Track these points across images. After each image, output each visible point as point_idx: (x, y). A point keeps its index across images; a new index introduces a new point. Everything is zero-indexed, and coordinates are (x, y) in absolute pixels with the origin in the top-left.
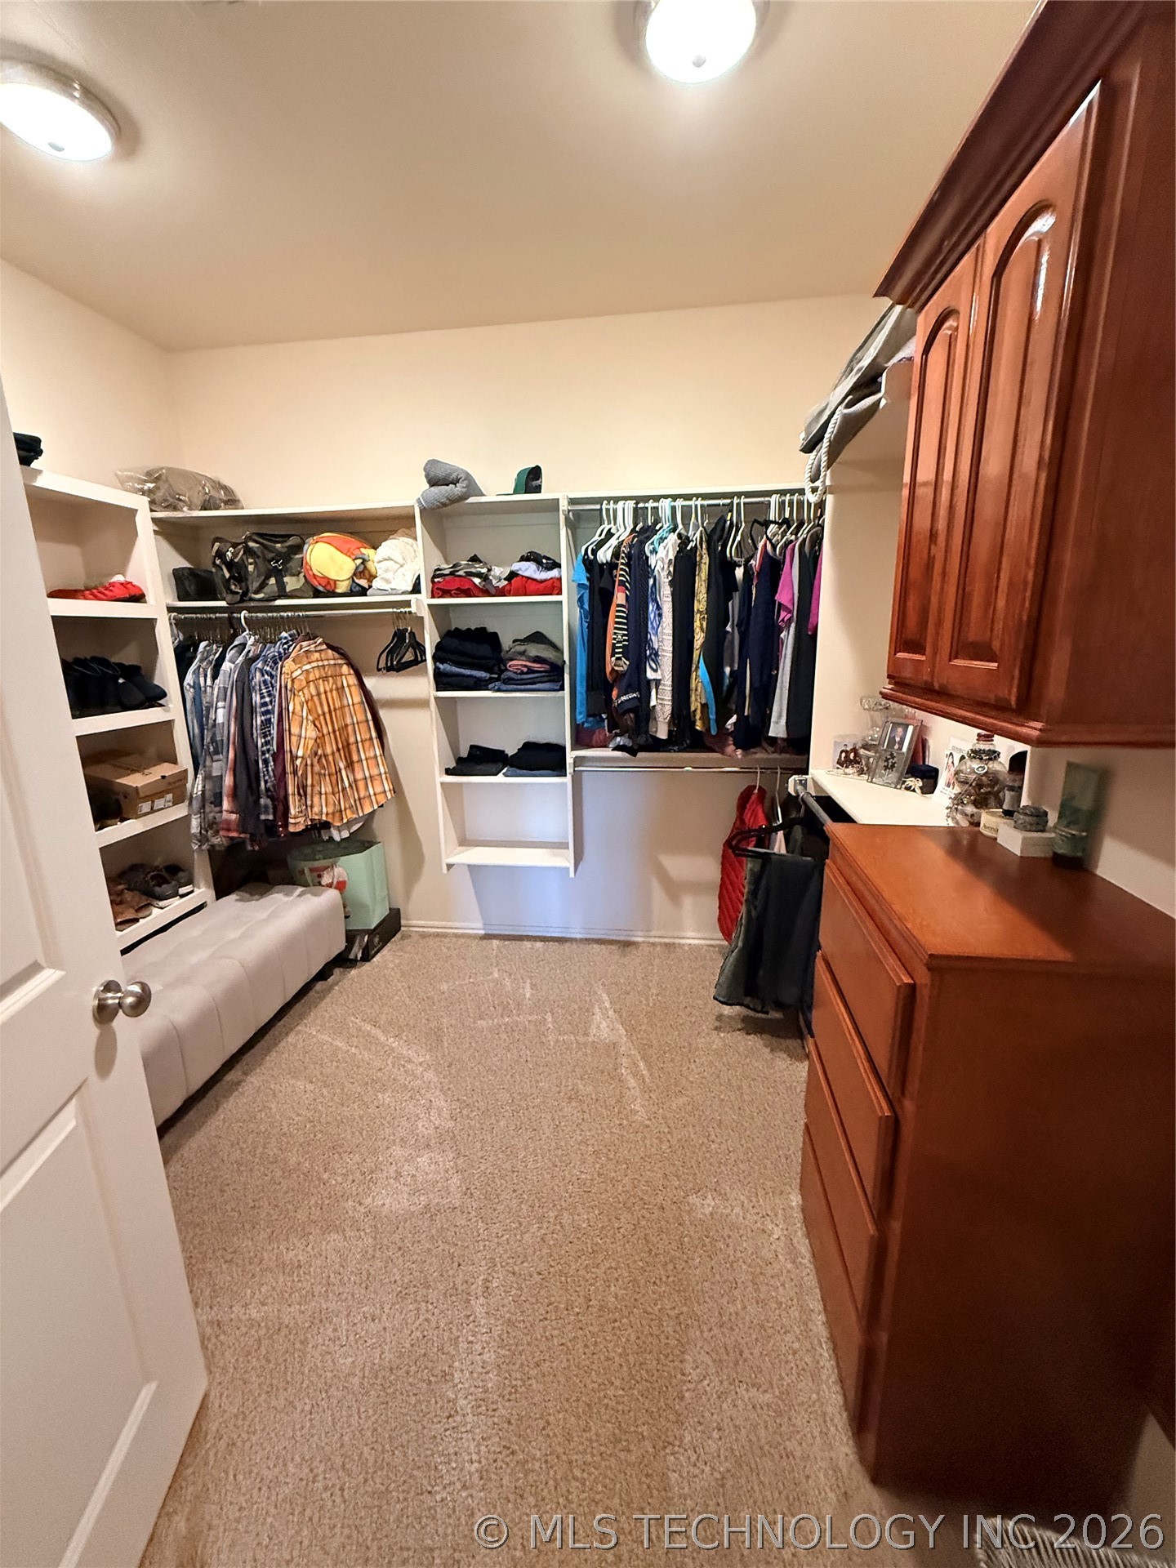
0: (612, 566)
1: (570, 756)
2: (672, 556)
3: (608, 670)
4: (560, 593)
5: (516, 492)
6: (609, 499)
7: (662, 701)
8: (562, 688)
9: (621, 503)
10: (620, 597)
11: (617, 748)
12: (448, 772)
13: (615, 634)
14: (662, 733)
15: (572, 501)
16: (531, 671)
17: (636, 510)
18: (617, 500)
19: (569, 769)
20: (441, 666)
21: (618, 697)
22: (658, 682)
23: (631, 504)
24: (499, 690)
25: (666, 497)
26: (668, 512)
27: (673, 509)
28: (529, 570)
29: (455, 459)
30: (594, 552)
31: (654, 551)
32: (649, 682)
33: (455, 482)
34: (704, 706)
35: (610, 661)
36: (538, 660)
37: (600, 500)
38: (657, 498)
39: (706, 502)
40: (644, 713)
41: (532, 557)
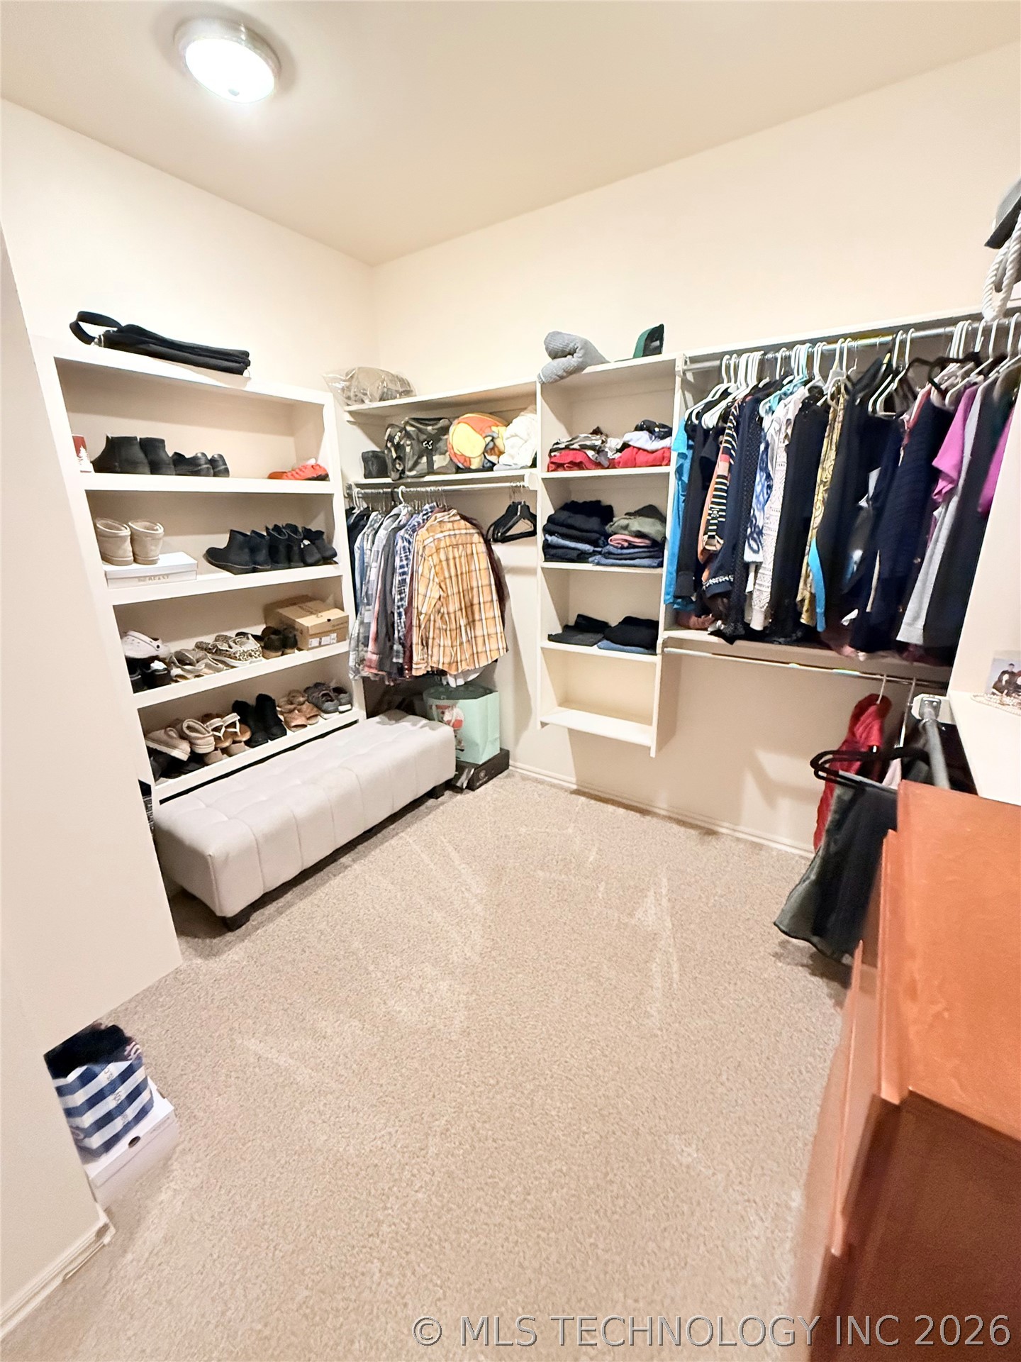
0: (719, 431)
1: (663, 634)
2: (792, 416)
3: (700, 548)
4: (668, 464)
5: (635, 356)
6: (731, 353)
7: (760, 589)
8: (661, 565)
9: (745, 356)
10: (722, 467)
11: (717, 633)
12: (552, 638)
13: (711, 510)
14: (757, 621)
15: (694, 360)
16: (631, 546)
17: (762, 363)
18: (740, 353)
19: (659, 650)
20: (549, 538)
21: (708, 579)
22: (758, 566)
23: (758, 355)
24: (598, 564)
25: (803, 343)
26: (803, 362)
27: (810, 358)
28: (642, 440)
29: (576, 329)
30: (699, 416)
31: (771, 411)
32: (746, 566)
33: (572, 353)
34: (813, 596)
35: (703, 539)
36: (640, 535)
37: (720, 356)
38: (790, 346)
39: (855, 344)
40: (736, 601)
41: (647, 427)
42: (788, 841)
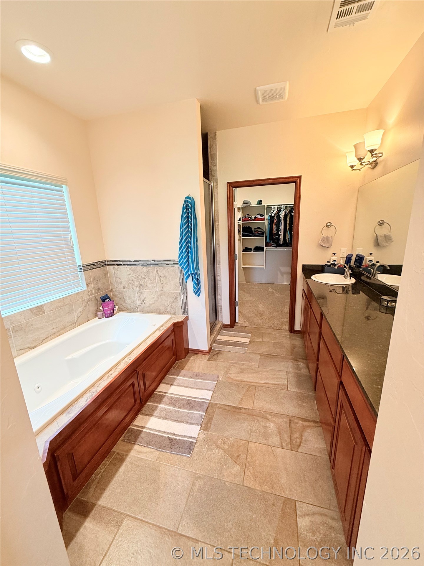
0: (274, 216)
1: (265, 248)
2: (284, 215)
3: (273, 233)
4: (264, 220)
5: (257, 204)
6: (273, 205)
7: (282, 237)
8: (264, 236)
9: (275, 206)
10: (275, 221)
11: (273, 246)
12: (243, 251)
13: (274, 227)
14: (281, 243)
15: (267, 206)
16: (259, 233)
17: (278, 207)
18: (275, 205)
19: (265, 250)
20: (243, 233)
21: (275, 237)
22: (281, 234)
23: (277, 206)
24: (253, 237)
25: (283, 205)
26: (283, 207)
27: (284, 207)
28: (259, 217)
29: (248, 199)
30: (271, 214)
31: (281, 214)
32: (280, 234)
33: (248, 203)
34: (289, 238)
35: (273, 231)
36: (260, 231)
37: (272, 206)
38: (281, 205)
39: (289, 206)
40: (278, 239)
41: (260, 215)
42: (286, 282)
